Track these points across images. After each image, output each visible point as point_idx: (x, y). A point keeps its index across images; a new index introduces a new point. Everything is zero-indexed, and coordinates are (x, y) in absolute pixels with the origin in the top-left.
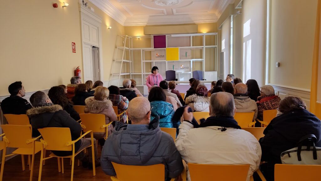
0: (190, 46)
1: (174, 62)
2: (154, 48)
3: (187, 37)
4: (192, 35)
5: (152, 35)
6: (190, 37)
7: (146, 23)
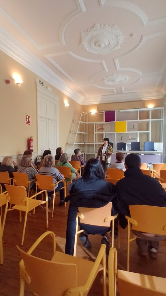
0: (137, 119)
1: (122, 133)
2: (105, 122)
3: (134, 112)
4: (138, 110)
5: (104, 111)
6: (137, 112)
7: (99, 102)
